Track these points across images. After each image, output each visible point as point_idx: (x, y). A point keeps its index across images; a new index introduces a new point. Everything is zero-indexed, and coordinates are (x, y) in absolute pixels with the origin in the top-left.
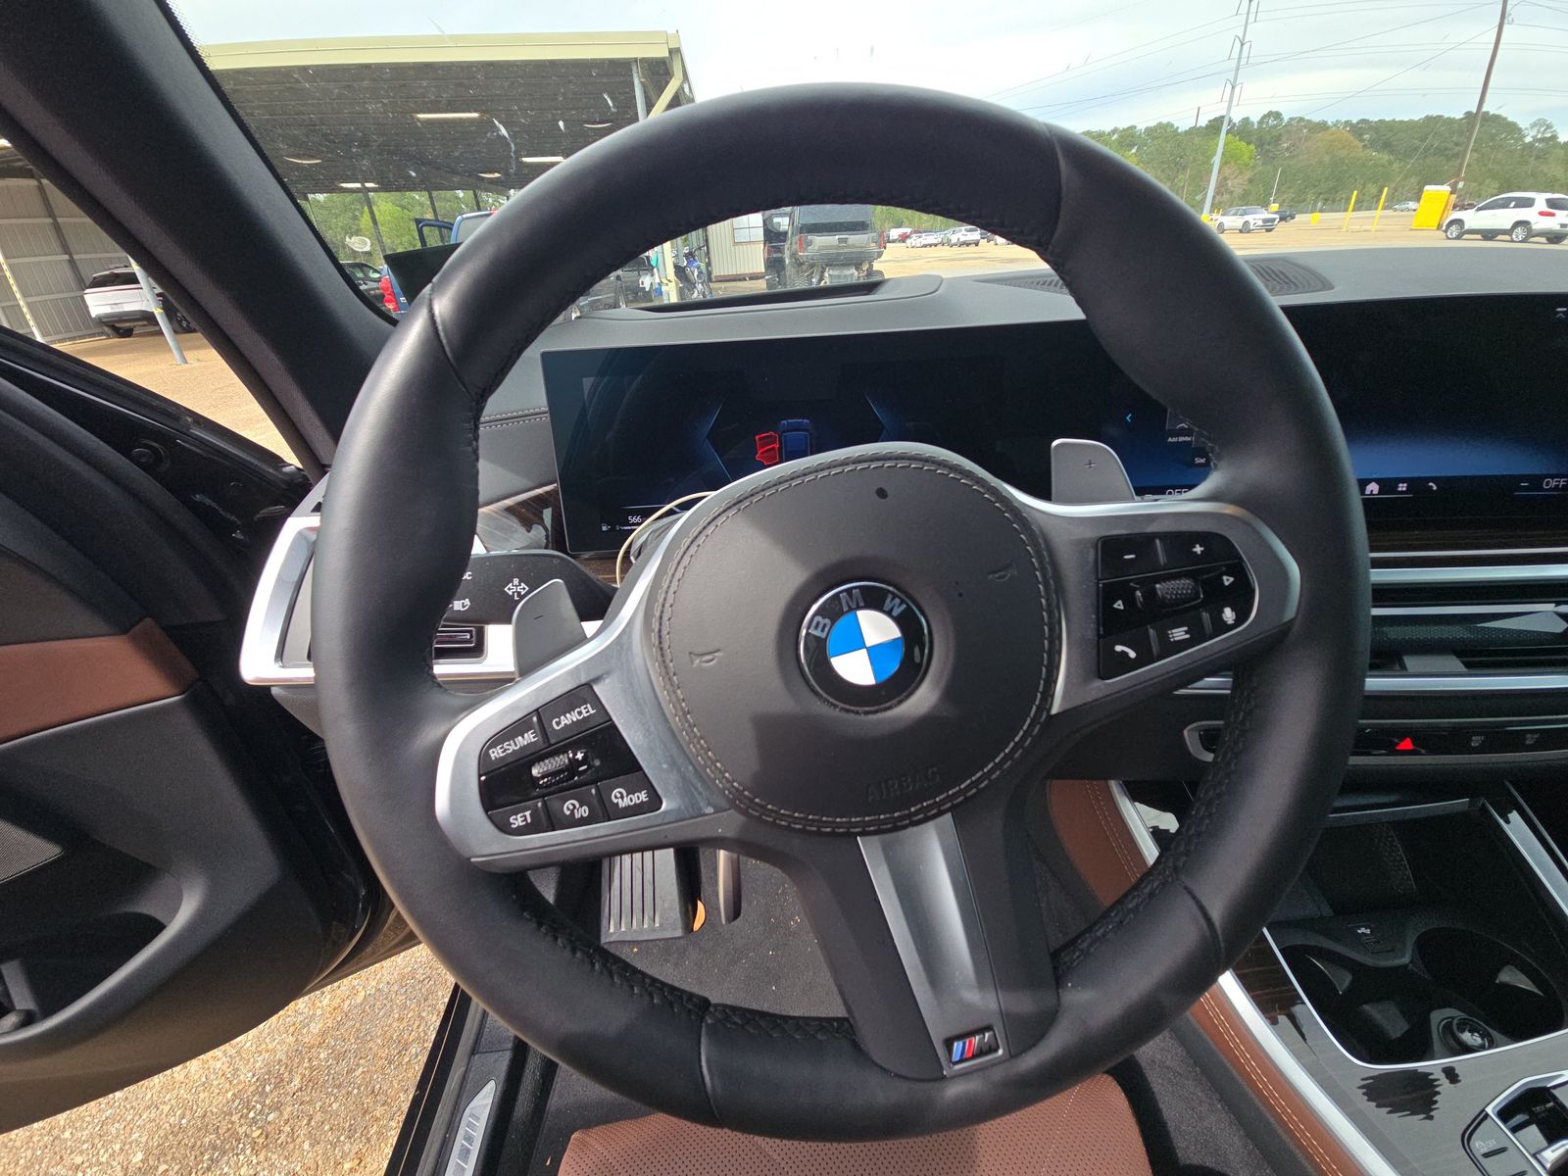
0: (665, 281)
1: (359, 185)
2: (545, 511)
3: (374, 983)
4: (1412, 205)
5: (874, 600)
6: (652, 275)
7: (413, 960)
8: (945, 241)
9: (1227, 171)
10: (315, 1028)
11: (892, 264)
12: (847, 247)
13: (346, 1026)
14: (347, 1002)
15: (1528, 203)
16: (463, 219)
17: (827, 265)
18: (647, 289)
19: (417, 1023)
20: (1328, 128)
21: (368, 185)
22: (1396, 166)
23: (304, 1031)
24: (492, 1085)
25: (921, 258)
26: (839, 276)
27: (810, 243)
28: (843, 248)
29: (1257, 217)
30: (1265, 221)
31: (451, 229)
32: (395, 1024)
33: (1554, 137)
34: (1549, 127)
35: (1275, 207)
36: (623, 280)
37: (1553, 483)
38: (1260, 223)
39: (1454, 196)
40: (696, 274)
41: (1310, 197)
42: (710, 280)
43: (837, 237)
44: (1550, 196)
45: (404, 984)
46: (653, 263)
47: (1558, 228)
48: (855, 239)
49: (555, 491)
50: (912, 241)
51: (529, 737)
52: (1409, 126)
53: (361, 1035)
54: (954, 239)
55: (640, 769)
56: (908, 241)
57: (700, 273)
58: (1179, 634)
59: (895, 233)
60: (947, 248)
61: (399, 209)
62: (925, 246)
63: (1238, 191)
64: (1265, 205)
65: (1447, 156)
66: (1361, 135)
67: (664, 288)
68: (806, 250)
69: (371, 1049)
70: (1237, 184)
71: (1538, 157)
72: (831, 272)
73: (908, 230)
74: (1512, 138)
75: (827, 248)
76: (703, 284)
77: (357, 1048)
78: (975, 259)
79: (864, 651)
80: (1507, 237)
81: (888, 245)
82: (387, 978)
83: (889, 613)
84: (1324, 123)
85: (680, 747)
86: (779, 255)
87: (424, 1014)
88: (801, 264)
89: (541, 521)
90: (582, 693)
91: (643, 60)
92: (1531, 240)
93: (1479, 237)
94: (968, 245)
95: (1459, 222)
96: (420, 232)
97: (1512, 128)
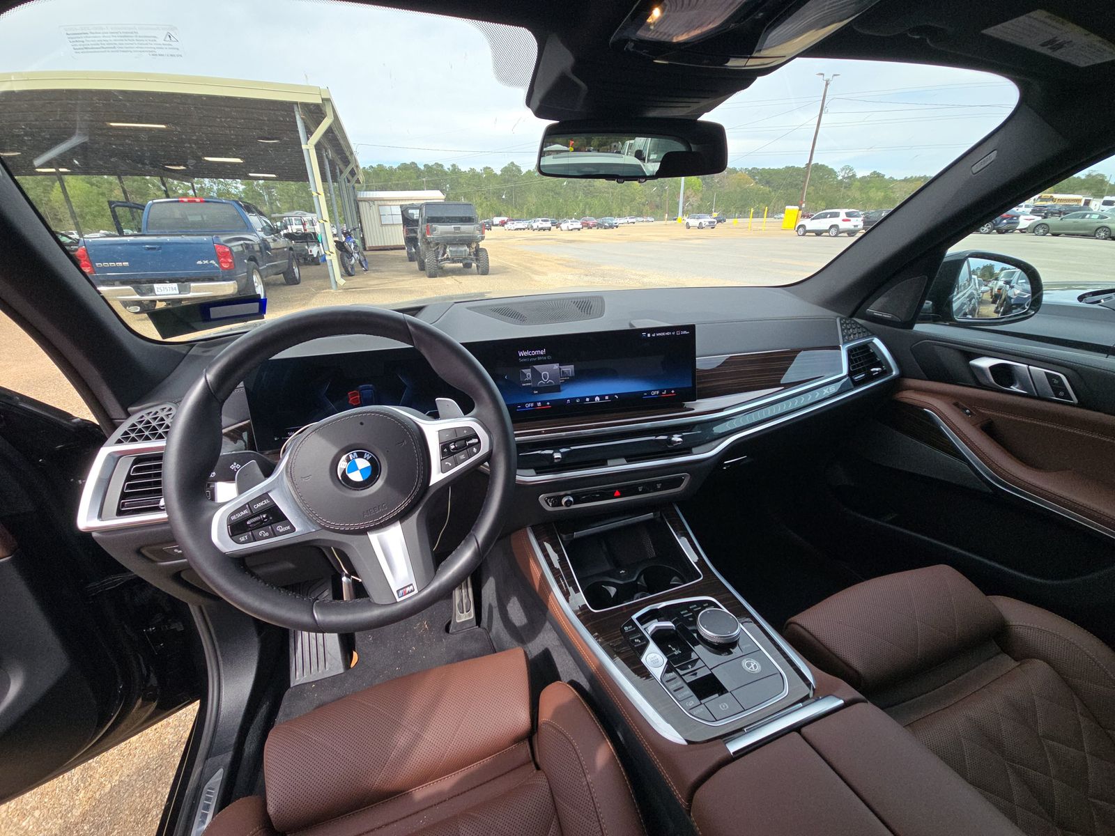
0: (328, 253)
1: (53, 170)
2: (243, 433)
3: (117, 778)
4: (782, 215)
5: (361, 455)
6: (319, 246)
7: (146, 757)
8: (530, 227)
9: (689, 193)
10: (77, 812)
11: (496, 241)
12: (461, 233)
13: (100, 808)
14: (98, 793)
15: (836, 215)
16: (154, 203)
17: (447, 244)
18: (315, 256)
19: (154, 796)
20: (737, 172)
21: (61, 170)
22: (773, 193)
23: (69, 815)
24: (221, 770)
25: (514, 237)
26: (456, 252)
27: (435, 229)
28: (458, 233)
29: (706, 220)
30: (710, 222)
31: (143, 210)
32: (138, 800)
33: (854, 176)
34: (851, 170)
35: (715, 215)
36: (294, 249)
37: (655, 393)
38: (707, 224)
39: (801, 212)
40: (352, 247)
41: (732, 209)
42: (365, 249)
43: (453, 226)
44: (847, 210)
45: (140, 774)
46: (319, 239)
47: (853, 227)
48: (465, 228)
49: (249, 423)
50: (509, 225)
51: (245, 512)
52: (777, 172)
53: (112, 811)
54: (535, 227)
55: (286, 519)
56: (506, 226)
57: (356, 246)
58: (462, 457)
59: (497, 220)
60: (531, 231)
61: (89, 185)
62: (517, 229)
63: (696, 204)
64: (710, 213)
65: (798, 188)
66: (754, 176)
67: (327, 258)
68: (432, 234)
69: (121, 818)
70: (695, 200)
71: (845, 187)
72: (451, 249)
73: (505, 219)
74: (831, 178)
75: (447, 233)
76: (358, 253)
77: (111, 819)
78: (548, 239)
79: (358, 471)
80: (827, 234)
81: (493, 228)
82: (126, 772)
83: (366, 459)
84: (735, 169)
85: (303, 512)
86: (414, 235)
87: (159, 789)
88: (429, 243)
89: (242, 438)
90: (265, 496)
91: (302, 103)
92: (840, 235)
93: (814, 234)
94: (544, 230)
95: (803, 226)
96: (113, 211)
97: (831, 172)
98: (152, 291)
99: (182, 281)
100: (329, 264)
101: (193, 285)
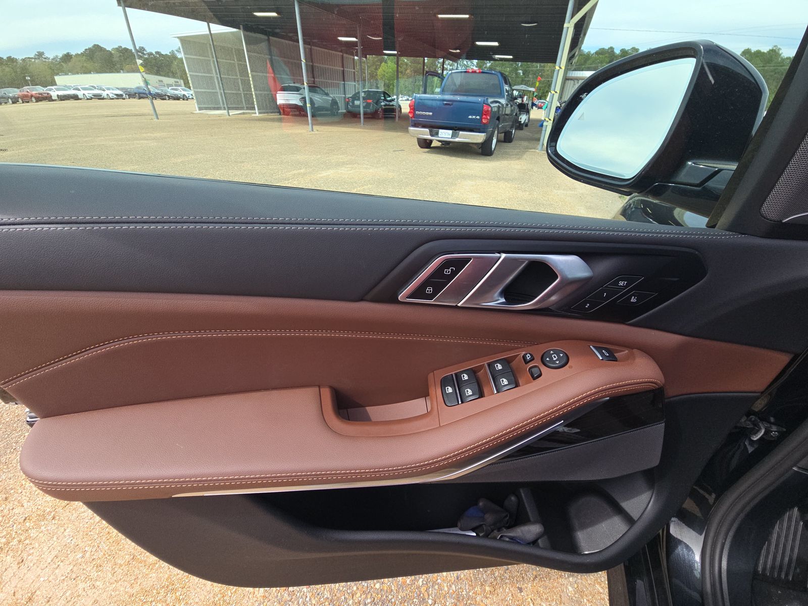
0: (547, 119)
67: (545, 124)
98: (437, 134)
99: (455, 129)
100: (544, 129)
101: (461, 133)
